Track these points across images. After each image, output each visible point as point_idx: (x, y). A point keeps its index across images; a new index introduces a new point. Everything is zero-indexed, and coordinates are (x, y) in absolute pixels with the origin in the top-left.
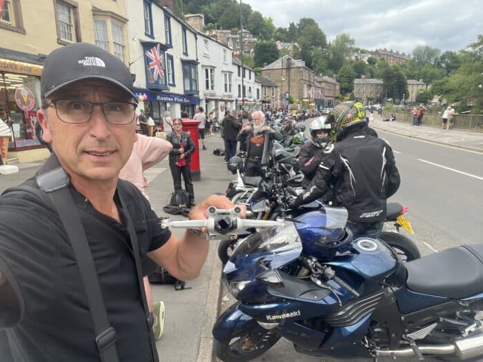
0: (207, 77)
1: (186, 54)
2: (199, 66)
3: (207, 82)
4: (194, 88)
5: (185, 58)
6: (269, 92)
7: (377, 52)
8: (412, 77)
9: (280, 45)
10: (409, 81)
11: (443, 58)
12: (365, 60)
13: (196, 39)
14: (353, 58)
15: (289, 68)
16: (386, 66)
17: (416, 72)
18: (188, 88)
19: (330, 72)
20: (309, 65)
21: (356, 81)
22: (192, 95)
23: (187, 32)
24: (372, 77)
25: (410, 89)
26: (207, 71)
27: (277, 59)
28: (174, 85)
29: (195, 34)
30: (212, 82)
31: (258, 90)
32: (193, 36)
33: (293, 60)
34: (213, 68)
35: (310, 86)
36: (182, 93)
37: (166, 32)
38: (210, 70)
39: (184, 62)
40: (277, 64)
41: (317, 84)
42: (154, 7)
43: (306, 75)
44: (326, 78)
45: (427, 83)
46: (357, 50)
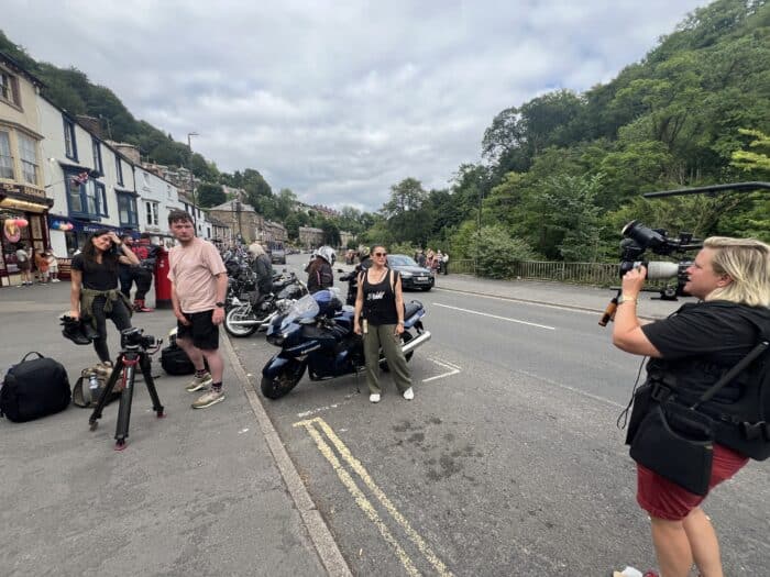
0: (149, 211)
1: (121, 184)
2: (138, 199)
3: (149, 217)
4: (134, 222)
5: (120, 188)
6: (220, 232)
7: (315, 207)
8: (344, 230)
9: (226, 190)
10: (342, 232)
11: (362, 216)
12: (306, 212)
13: (134, 170)
14: (296, 210)
15: (239, 211)
16: (324, 219)
17: (346, 226)
18: (125, 220)
19: (277, 219)
20: (258, 211)
21: (301, 229)
22: (130, 229)
23: (122, 162)
24: (313, 226)
25: (342, 238)
26: (148, 205)
27: (224, 202)
28: (106, 216)
29: (133, 166)
30: (156, 217)
31: (209, 229)
32: (130, 168)
33: (242, 205)
34: (156, 203)
35: (260, 230)
36: (117, 225)
37: (95, 158)
38: (151, 205)
39: (119, 193)
40: (226, 207)
41: (268, 229)
42: (77, 129)
43: (256, 219)
44: (274, 224)
45: (354, 235)
46: (299, 203)
